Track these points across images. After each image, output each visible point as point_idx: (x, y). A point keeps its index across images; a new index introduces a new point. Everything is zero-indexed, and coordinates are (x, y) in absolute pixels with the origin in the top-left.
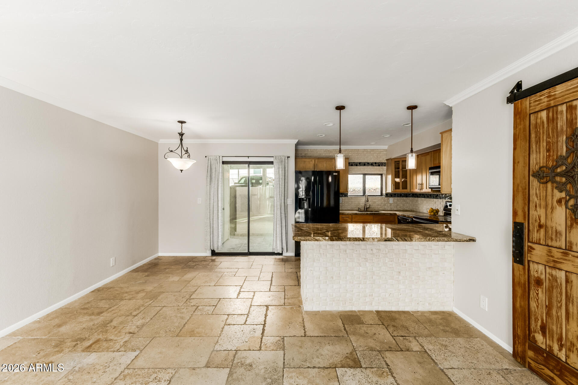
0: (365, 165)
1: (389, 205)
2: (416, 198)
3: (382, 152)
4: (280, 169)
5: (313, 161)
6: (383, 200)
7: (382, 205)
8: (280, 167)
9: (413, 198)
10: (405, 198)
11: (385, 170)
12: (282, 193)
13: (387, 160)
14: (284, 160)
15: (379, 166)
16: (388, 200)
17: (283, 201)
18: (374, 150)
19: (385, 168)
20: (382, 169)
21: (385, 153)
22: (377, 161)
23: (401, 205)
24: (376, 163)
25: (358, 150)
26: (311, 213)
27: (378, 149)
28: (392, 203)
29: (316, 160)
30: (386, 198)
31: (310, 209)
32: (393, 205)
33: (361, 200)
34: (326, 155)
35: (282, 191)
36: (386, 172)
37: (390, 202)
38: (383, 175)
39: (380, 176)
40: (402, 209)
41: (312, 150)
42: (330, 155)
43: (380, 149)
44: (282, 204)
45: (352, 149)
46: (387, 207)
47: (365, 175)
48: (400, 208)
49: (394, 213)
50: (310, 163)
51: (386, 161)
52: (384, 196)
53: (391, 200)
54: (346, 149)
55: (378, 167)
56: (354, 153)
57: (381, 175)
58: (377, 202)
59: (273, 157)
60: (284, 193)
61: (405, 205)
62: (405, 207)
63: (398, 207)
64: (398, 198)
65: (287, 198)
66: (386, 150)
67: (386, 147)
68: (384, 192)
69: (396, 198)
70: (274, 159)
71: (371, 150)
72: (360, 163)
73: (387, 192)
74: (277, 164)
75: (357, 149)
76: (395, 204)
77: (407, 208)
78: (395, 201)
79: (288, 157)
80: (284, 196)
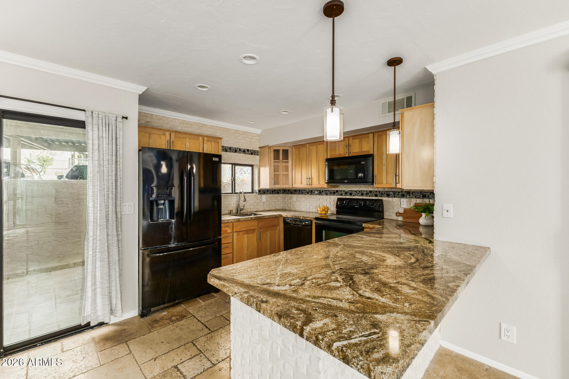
0: (236, 151)
1: (262, 204)
2: (290, 195)
3: (255, 137)
4: (105, 141)
5: (168, 134)
6: (256, 199)
7: (255, 204)
8: (104, 136)
9: (284, 195)
10: (276, 195)
11: (258, 160)
12: (110, 192)
13: (260, 148)
14: (114, 122)
15: (252, 154)
16: (261, 198)
17: (111, 209)
18: (247, 132)
19: (258, 157)
20: (254, 159)
21: (258, 138)
22: (250, 148)
23: (273, 204)
24: (248, 150)
25: (229, 129)
26: (175, 227)
27: (250, 133)
28: (265, 201)
29: (173, 135)
30: (259, 196)
31: (173, 221)
32: (265, 204)
33: (233, 199)
34: (184, 129)
35: (110, 187)
36: (258, 163)
37: (263, 201)
38: (254, 166)
39: (250, 168)
40: (273, 209)
41: (158, 117)
42: (190, 130)
43: (253, 133)
44: (110, 216)
45: (221, 127)
46: (260, 207)
47: (234, 165)
48: (272, 207)
49: (279, 215)
50: (160, 138)
51: (258, 149)
52: (256, 193)
53: (264, 197)
54: (213, 126)
55: (250, 156)
56: (223, 133)
57: (252, 166)
58: (250, 201)
59: (84, 111)
60: (114, 192)
61: (277, 203)
62: (276, 206)
63: (270, 206)
64: (271, 195)
65: (122, 202)
66: (259, 136)
67: (259, 131)
68: (256, 188)
69: (269, 195)
70: (86, 117)
71: (243, 131)
72: (230, 148)
73: (260, 187)
74: (95, 129)
75: (226, 128)
76: (268, 203)
77: (278, 206)
78: (268, 199)
79: (123, 117)
80: (114, 197)
